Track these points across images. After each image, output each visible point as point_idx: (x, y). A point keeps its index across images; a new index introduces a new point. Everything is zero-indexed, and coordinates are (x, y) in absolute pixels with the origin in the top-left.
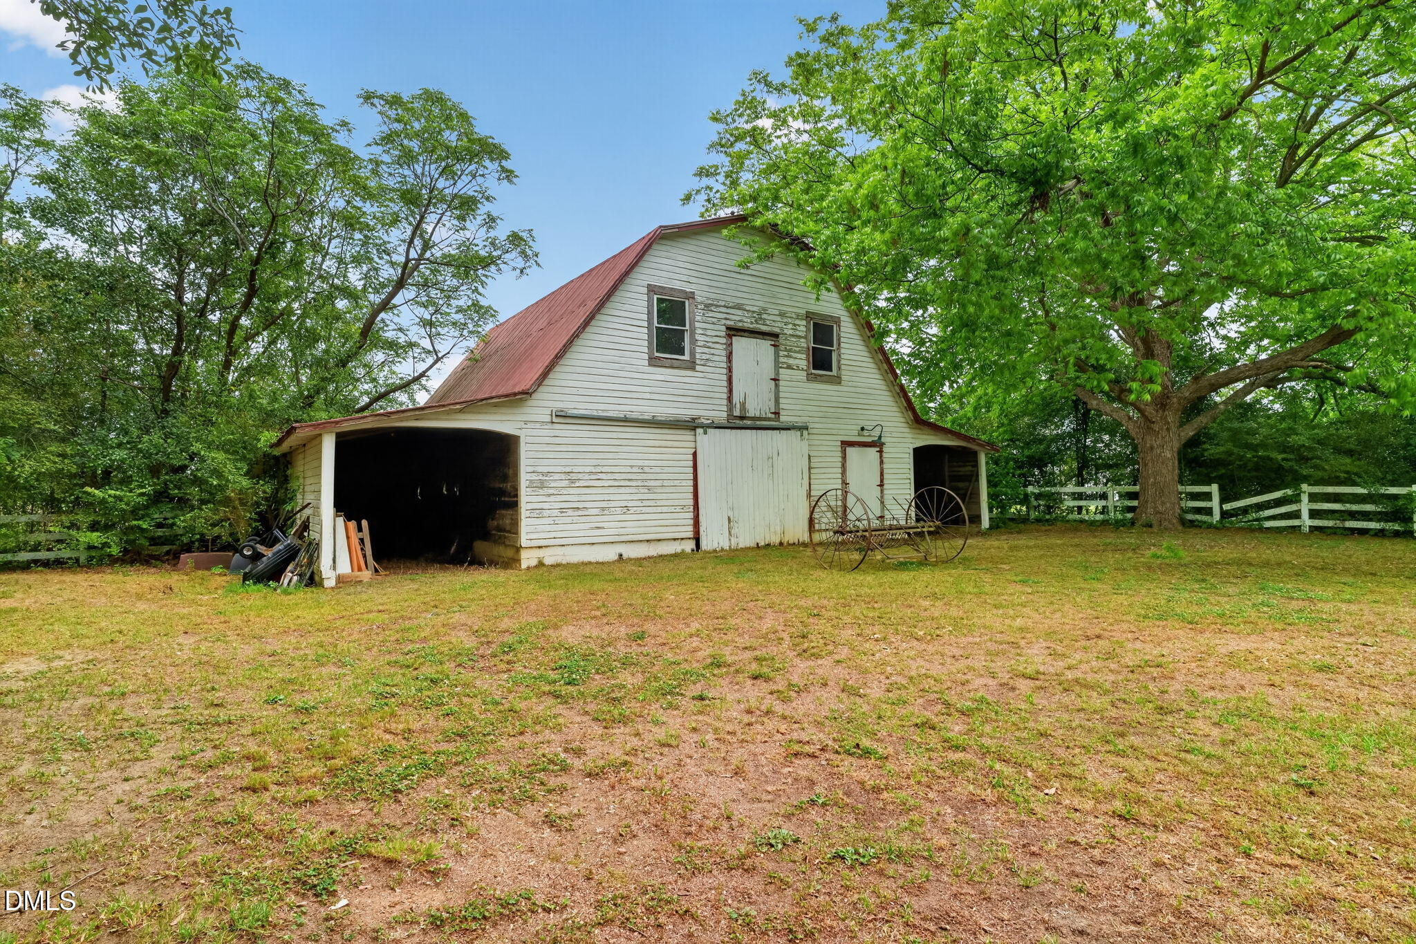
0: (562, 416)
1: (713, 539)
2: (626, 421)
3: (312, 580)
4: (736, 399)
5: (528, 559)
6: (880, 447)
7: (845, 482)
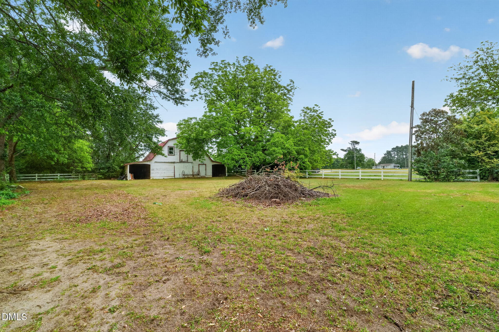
0: (156, 162)
1: (177, 176)
2: (165, 162)
3: (127, 180)
4: (181, 159)
5: (151, 178)
6: (206, 165)
7: (199, 170)
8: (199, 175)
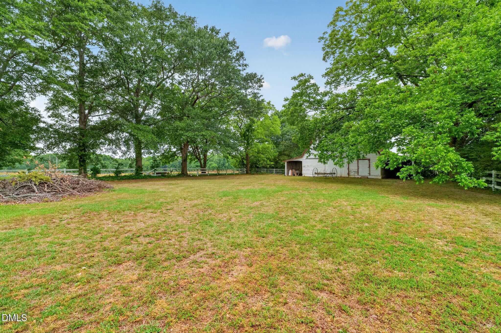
0: (307, 158)
2: (315, 159)
5: (303, 175)
6: (369, 160)
7: (358, 167)
8: (358, 175)
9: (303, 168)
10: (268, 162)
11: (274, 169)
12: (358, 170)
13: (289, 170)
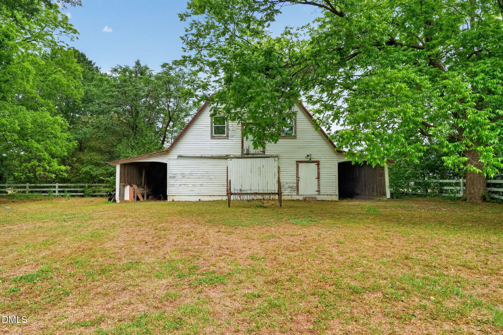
0: (180, 157)
2: (201, 157)
3: (114, 201)
4: (245, 148)
5: (170, 199)
6: (318, 163)
7: (298, 177)
8: (298, 194)
9: (170, 181)
10: (55, 165)
11: (57, 185)
12: (298, 183)
13: (124, 186)
